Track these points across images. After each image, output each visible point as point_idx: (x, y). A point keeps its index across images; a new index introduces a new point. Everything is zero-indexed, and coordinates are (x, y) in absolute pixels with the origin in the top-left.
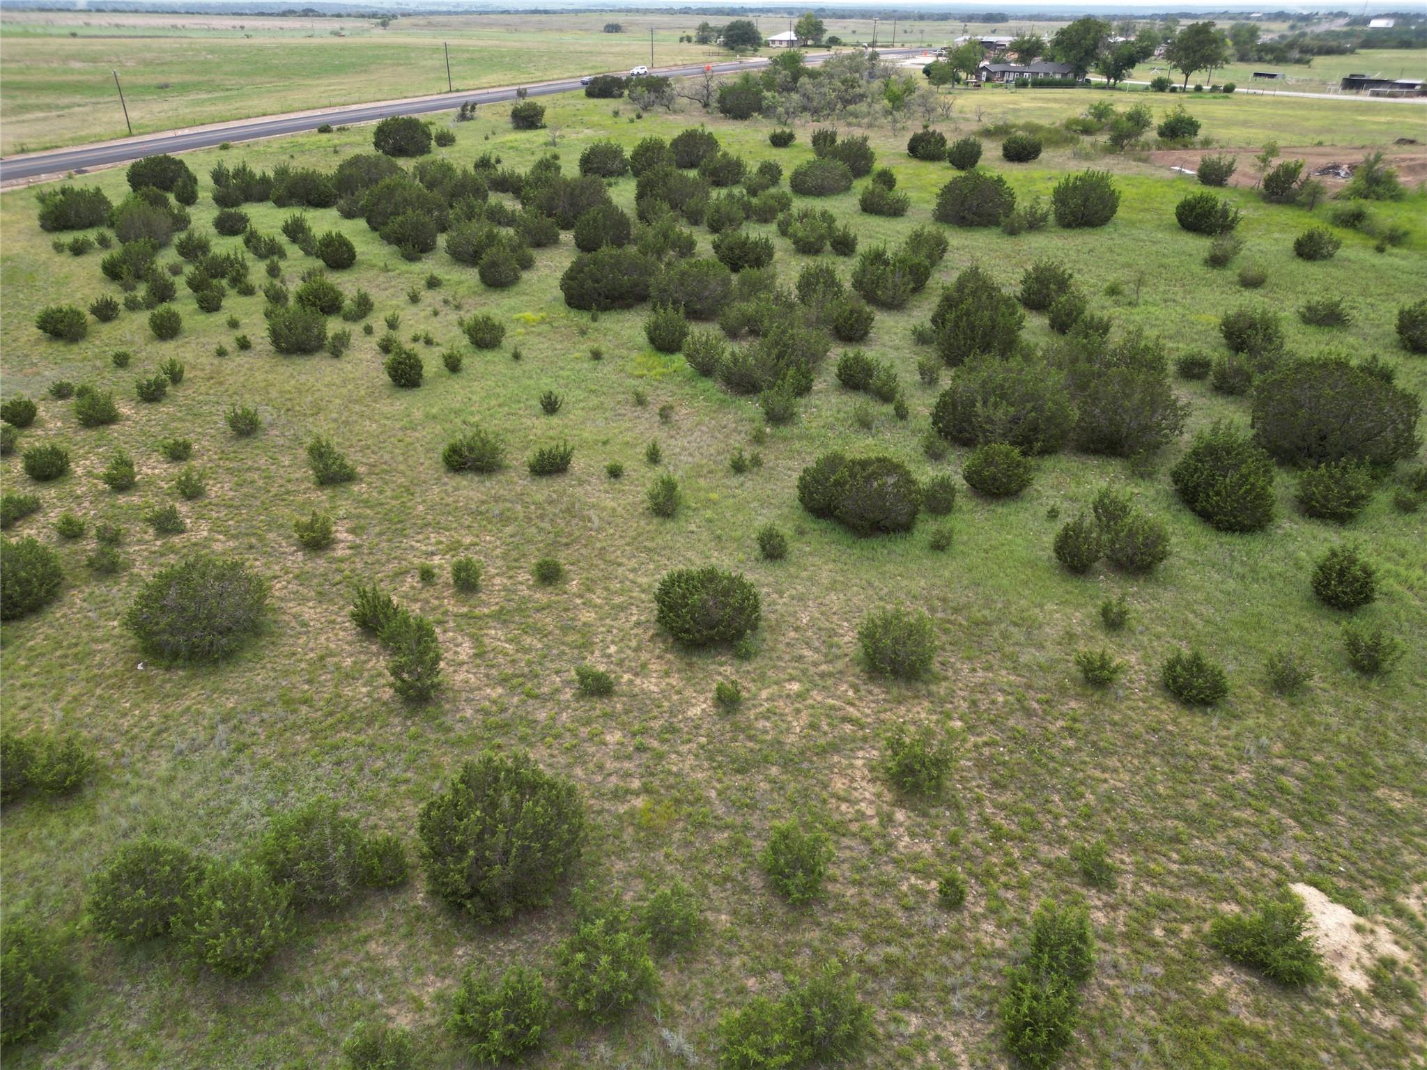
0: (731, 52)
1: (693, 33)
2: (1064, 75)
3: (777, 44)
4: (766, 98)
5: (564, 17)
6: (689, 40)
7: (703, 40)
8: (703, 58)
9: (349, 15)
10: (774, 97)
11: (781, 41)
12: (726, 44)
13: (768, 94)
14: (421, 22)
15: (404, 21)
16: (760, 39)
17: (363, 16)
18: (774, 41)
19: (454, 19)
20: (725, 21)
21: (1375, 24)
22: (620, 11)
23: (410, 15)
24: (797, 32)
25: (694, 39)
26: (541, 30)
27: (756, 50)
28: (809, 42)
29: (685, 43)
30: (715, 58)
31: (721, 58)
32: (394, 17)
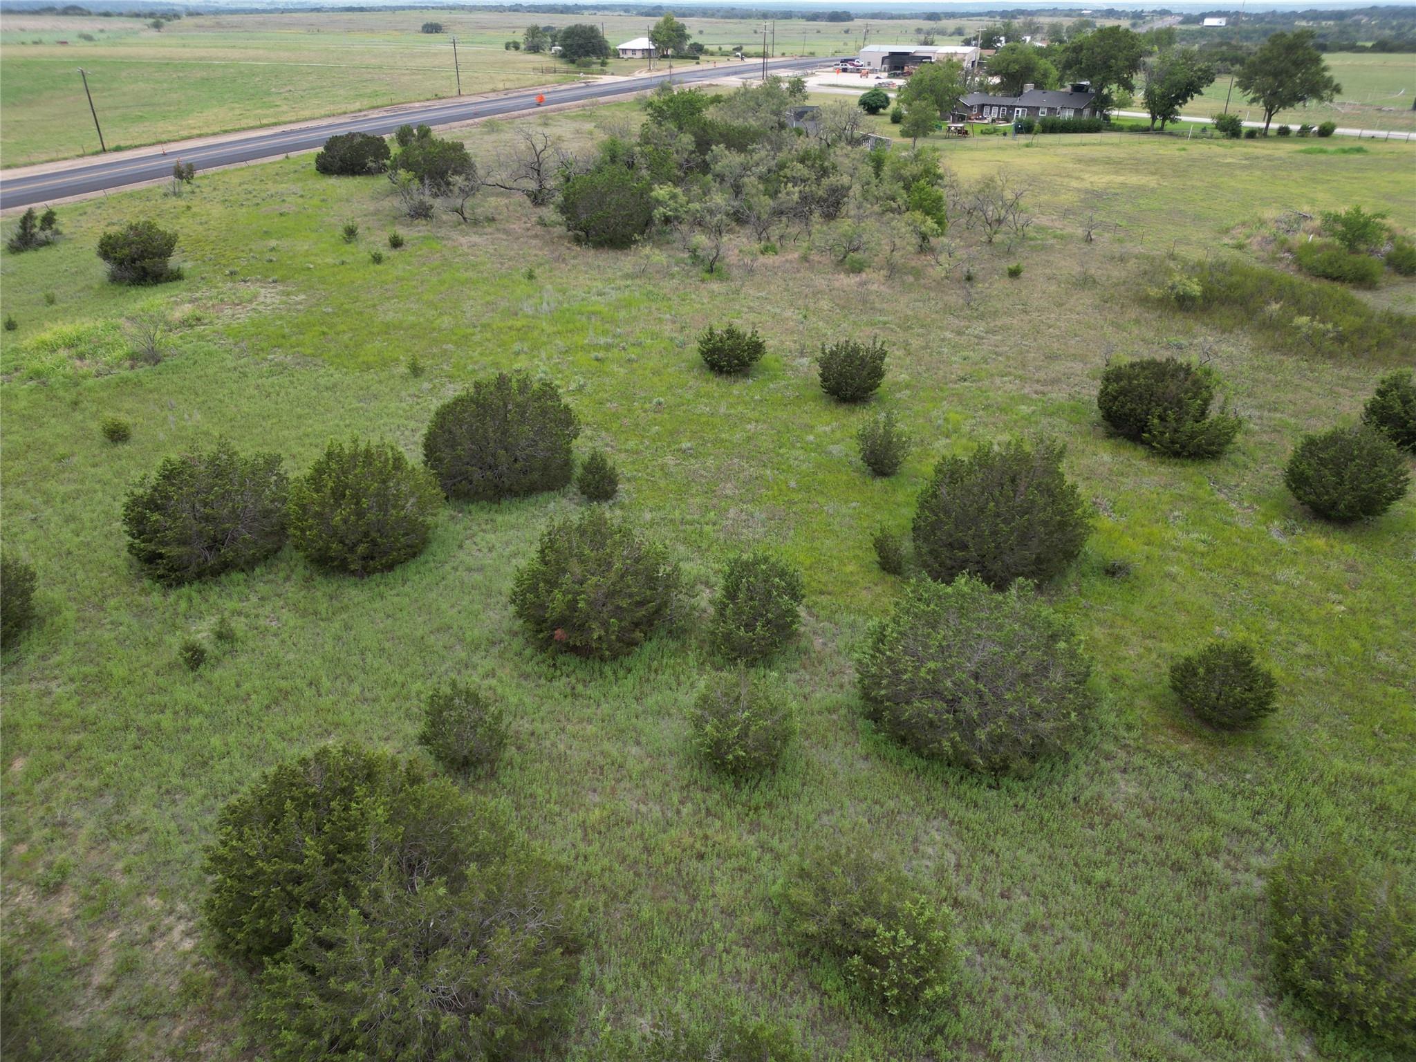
0: (572, 67)
1: (520, 37)
2: (1078, 111)
3: (630, 54)
4: (659, 202)
5: (379, 15)
6: (517, 47)
7: (535, 49)
8: (533, 77)
9: (120, 14)
10: (674, 197)
11: (634, 51)
12: (563, 56)
13: (661, 192)
14: (208, 23)
15: (187, 21)
16: (607, 48)
17: (138, 15)
18: (625, 51)
19: (251, 18)
20: (564, 22)
21: (1209, 22)
22: (442, 8)
23: (198, 14)
24: (653, 39)
25: (523, 46)
26: (349, 31)
27: (604, 64)
28: (670, 52)
29: (512, 51)
30: (550, 77)
31: (557, 77)
32: (177, 16)
